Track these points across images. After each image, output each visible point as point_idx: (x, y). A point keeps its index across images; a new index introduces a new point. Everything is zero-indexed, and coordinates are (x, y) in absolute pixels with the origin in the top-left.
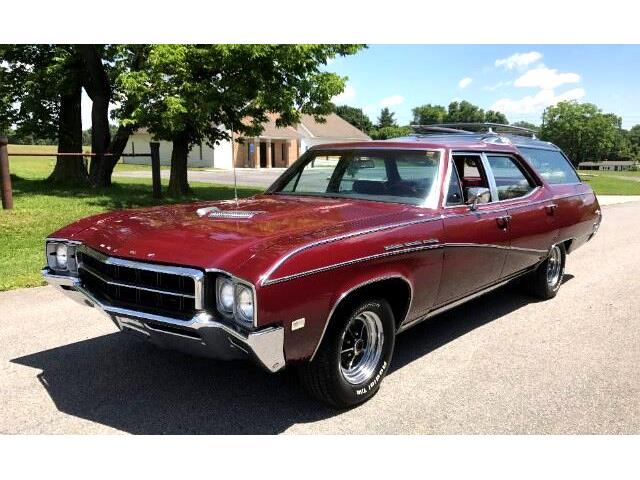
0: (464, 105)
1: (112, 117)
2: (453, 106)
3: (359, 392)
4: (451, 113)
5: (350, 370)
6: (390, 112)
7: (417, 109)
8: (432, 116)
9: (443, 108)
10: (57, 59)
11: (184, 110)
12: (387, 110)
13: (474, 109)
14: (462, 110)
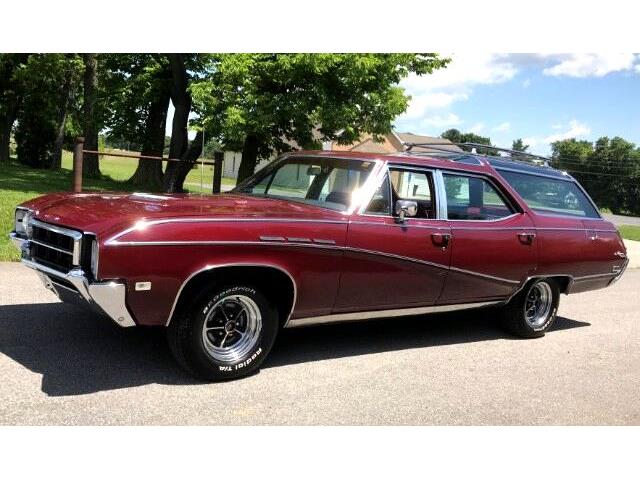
0: (616, 142)
1: (191, 125)
2: (602, 142)
3: (222, 368)
4: (598, 151)
5: (221, 348)
6: (524, 144)
7: (558, 142)
8: (575, 152)
9: (591, 144)
10: (147, 69)
11: (242, 121)
12: (520, 142)
13: (629, 147)
14: (612, 147)
